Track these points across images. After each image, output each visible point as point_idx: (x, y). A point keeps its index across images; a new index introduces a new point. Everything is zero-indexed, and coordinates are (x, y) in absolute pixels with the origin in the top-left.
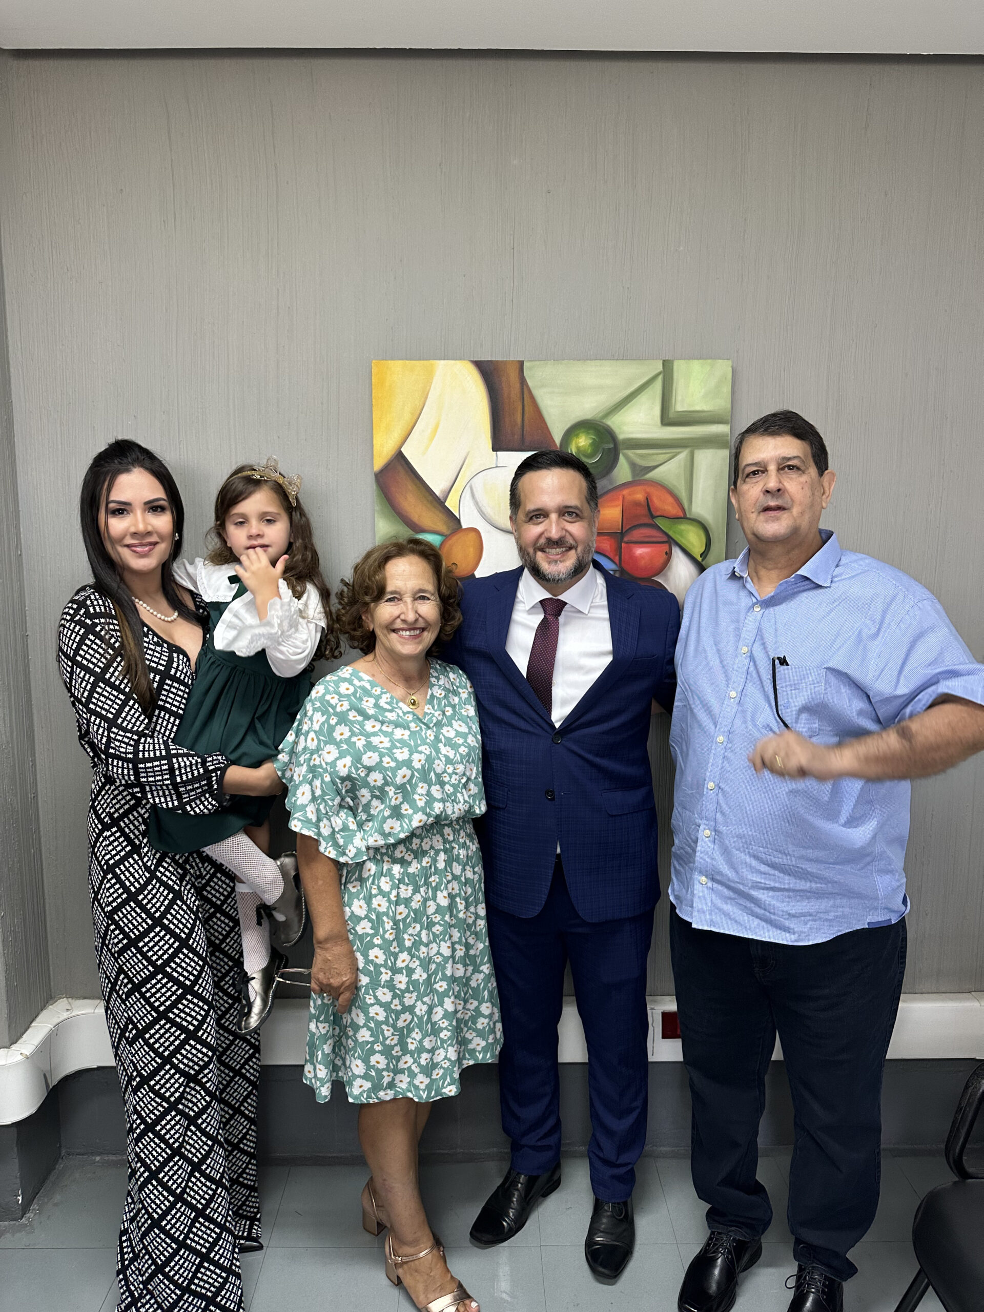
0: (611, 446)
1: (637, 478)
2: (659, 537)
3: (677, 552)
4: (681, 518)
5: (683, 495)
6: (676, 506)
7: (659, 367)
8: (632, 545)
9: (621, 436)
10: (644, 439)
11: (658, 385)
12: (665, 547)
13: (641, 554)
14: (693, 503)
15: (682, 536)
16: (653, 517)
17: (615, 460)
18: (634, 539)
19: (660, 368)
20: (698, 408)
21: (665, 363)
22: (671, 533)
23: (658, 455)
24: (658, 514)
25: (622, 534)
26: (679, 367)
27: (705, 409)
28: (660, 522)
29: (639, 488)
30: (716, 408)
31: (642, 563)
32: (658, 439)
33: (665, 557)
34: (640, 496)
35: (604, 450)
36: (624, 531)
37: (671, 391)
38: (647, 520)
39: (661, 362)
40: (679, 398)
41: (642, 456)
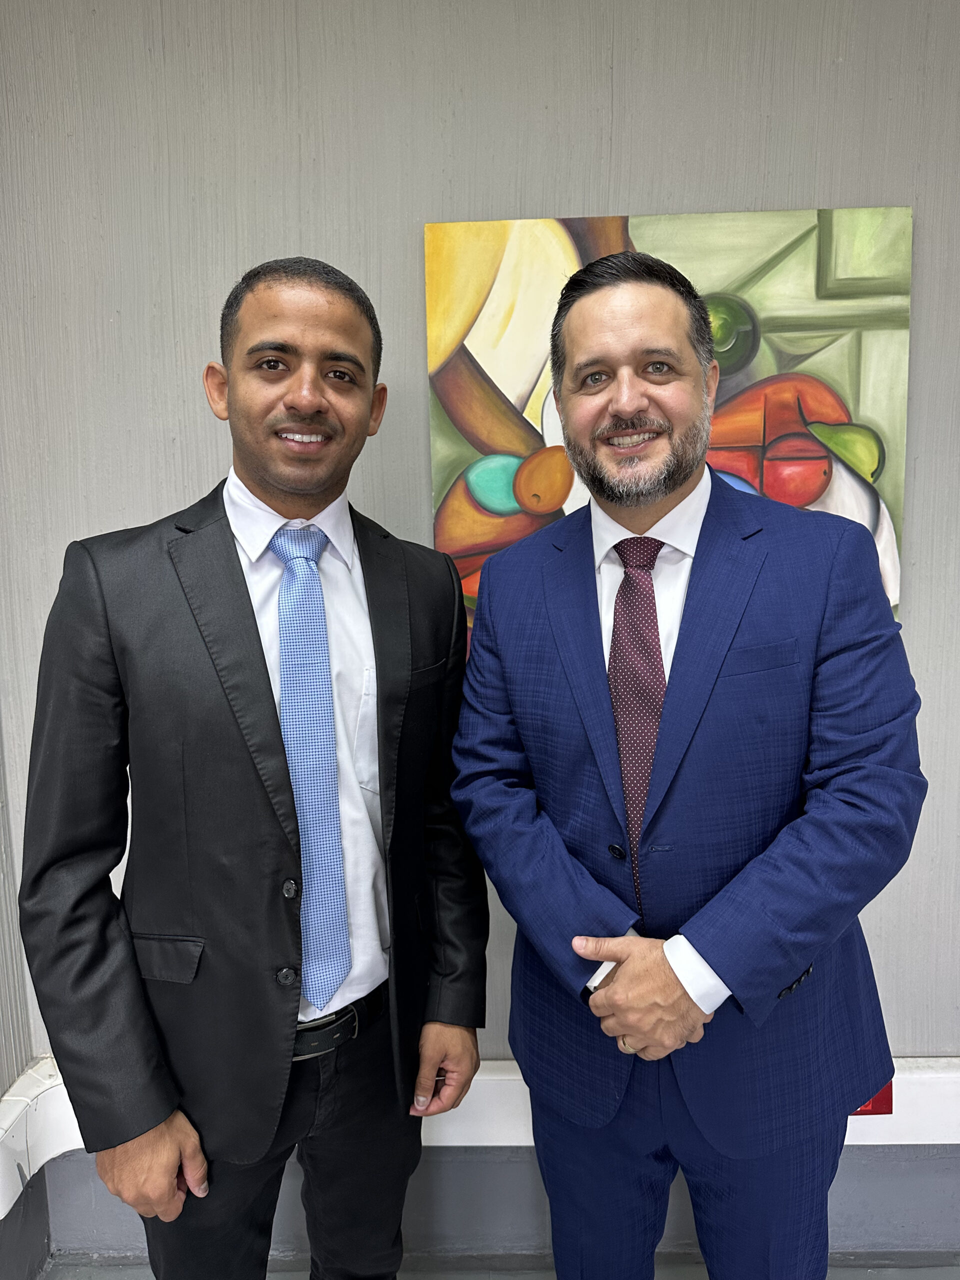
0: (749, 327)
1: (784, 372)
2: (816, 451)
3: (838, 472)
4: (844, 424)
5: (847, 392)
6: (838, 408)
7: (812, 219)
8: (778, 462)
9: (762, 315)
10: (793, 318)
11: (812, 243)
12: (824, 465)
13: (789, 475)
14: (861, 404)
15: (845, 448)
16: (807, 424)
17: (754, 348)
18: (780, 455)
19: (814, 220)
20: (866, 274)
21: (821, 213)
22: (831, 445)
23: (813, 339)
24: (813, 419)
25: (764, 448)
26: (841, 219)
27: (877, 276)
28: (816, 430)
29: (788, 385)
30: (892, 274)
31: (792, 486)
32: (812, 318)
33: (823, 477)
34: (788, 396)
35: (738, 333)
36: (766, 444)
37: (829, 252)
38: (799, 428)
39: (816, 212)
40: (840, 261)
41: (790, 341)
